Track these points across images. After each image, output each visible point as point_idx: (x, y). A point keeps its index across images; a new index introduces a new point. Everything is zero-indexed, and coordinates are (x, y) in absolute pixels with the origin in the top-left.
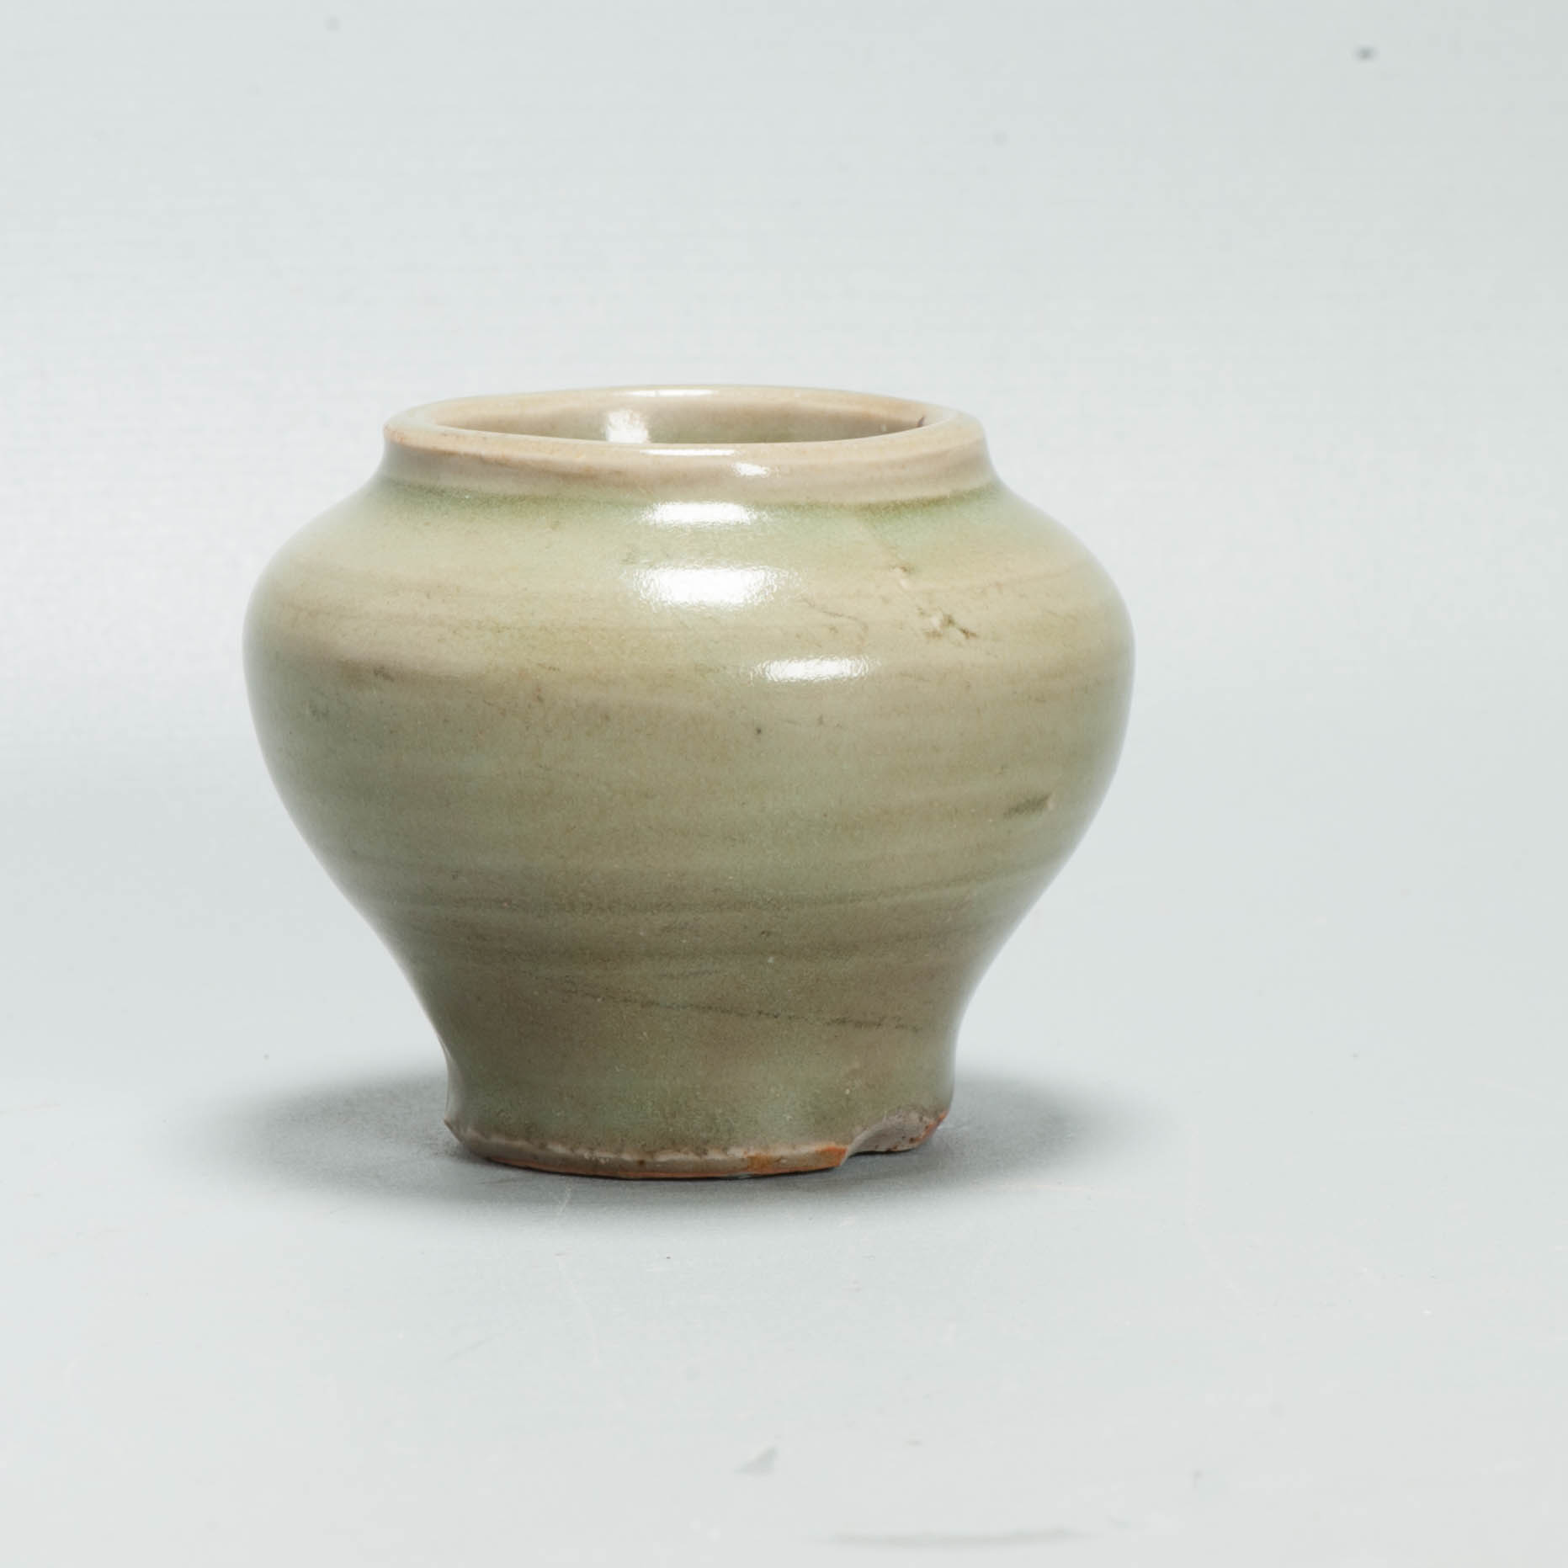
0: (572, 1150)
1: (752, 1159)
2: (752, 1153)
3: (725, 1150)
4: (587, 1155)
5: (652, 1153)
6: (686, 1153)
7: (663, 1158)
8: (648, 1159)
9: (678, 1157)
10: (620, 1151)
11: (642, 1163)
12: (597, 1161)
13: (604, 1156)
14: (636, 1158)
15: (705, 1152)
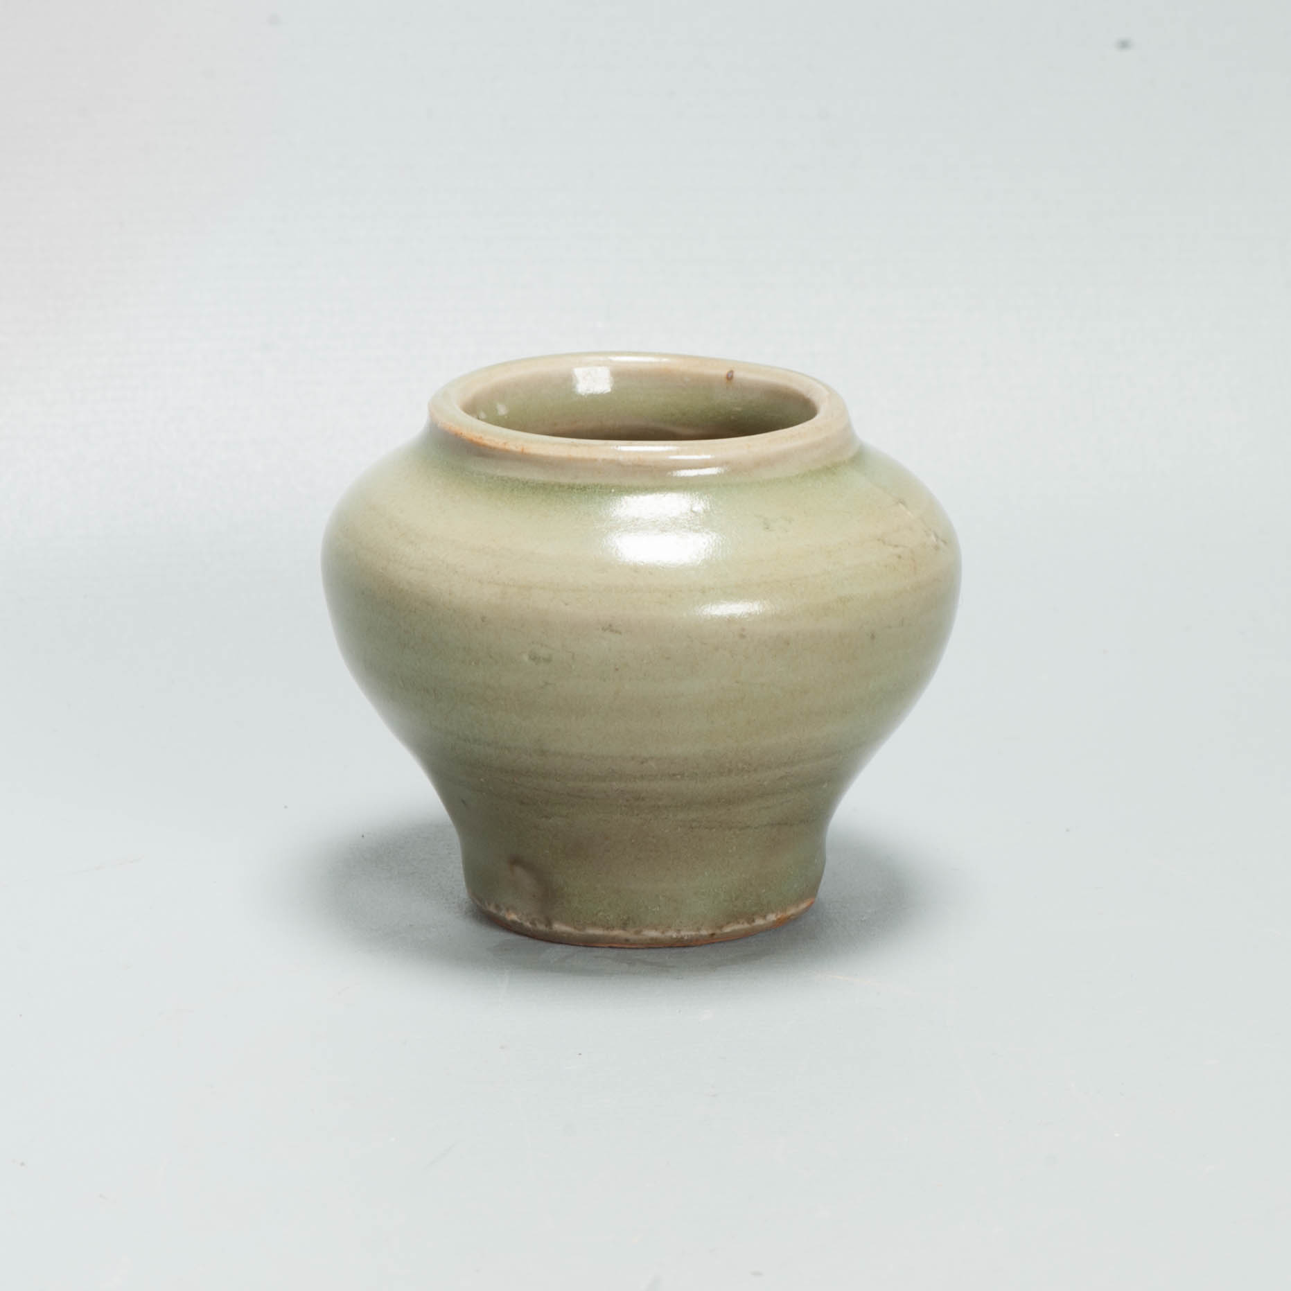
0: (663, 933)
1: (779, 919)
2: (779, 916)
3: (765, 917)
4: (675, 935)
5: (721, 927)
6: (743, 923)
7: (728, 929)
8: (718, 932)
9: (737, 927)
10: (699, 929)
11: (713, 935)
12: (682, 938)
13: (686, 933)
14: (710, 932)
15: (753, 921)
